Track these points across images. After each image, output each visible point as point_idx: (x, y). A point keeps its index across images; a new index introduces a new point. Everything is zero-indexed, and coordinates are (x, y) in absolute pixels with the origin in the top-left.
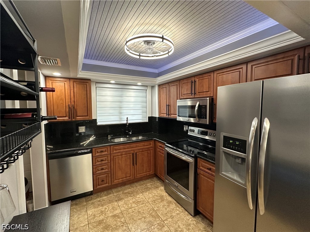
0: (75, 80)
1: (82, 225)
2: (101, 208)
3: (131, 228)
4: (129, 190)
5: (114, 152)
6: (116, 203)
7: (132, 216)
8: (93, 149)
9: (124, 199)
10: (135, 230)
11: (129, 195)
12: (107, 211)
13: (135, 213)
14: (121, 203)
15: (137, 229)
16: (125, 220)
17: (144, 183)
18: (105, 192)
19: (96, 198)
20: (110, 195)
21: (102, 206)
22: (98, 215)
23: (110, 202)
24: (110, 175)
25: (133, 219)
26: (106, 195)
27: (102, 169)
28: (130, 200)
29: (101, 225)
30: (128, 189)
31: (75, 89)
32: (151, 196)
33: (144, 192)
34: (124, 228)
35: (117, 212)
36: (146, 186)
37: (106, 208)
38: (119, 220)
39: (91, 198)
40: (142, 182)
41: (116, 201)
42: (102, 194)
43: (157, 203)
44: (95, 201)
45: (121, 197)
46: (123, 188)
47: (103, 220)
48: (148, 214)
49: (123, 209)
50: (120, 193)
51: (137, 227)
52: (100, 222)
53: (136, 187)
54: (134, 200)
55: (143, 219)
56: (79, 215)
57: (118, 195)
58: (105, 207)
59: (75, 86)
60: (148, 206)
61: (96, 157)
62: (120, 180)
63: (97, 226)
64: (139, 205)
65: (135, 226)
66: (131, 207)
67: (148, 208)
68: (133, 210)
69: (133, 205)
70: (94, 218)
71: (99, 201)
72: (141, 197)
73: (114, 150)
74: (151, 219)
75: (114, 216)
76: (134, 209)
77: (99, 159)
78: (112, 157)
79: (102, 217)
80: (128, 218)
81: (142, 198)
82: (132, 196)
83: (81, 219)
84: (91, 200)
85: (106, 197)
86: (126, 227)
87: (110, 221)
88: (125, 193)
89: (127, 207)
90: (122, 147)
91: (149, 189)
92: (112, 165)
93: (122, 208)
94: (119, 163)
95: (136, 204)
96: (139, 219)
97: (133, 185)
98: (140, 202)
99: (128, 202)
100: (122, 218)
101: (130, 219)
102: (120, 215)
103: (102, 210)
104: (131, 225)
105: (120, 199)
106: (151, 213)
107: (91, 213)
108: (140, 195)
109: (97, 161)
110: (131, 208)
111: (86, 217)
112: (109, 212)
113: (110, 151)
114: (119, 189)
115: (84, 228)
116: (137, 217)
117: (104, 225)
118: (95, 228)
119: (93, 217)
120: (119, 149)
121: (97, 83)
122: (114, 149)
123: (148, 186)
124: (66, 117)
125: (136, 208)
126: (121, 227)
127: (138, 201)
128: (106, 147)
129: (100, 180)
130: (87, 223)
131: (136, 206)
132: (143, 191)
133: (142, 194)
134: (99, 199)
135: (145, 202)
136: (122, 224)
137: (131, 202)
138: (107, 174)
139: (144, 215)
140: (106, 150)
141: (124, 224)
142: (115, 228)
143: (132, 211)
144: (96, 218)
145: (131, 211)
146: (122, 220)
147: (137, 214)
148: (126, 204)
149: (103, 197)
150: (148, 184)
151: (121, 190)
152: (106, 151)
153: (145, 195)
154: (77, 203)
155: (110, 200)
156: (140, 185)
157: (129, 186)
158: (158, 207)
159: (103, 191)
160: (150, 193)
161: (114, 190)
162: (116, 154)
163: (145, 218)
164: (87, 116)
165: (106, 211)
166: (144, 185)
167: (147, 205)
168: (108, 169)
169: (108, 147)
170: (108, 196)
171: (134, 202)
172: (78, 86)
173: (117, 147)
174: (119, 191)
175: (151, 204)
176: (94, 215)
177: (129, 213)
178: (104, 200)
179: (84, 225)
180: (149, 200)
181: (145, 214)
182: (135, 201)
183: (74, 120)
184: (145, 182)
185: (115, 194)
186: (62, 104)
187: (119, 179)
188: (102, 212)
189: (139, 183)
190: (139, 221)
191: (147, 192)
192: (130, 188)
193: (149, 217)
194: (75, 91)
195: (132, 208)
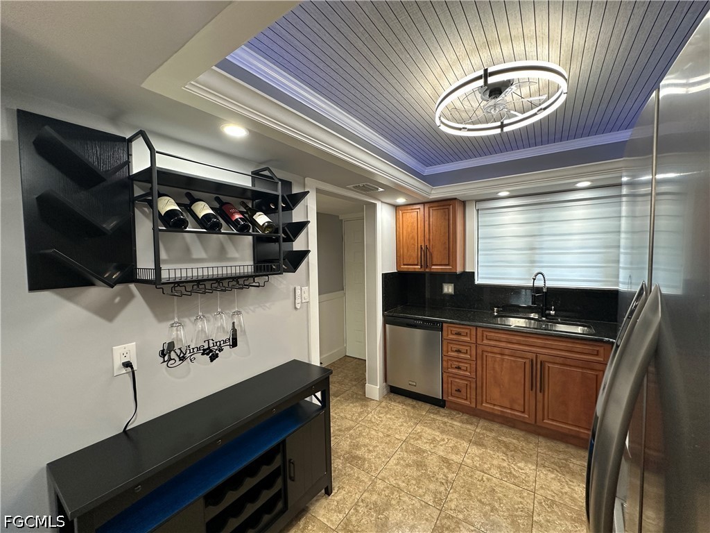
0: (432, 205)
1: (397, 436)
2: (438, 434)
3: (451, 500)
4: (514, 441)
5: (485, 342)
6: (466, 444)
7: (473, 484)
8: (444, 324)
9: (486, 448)
10: (455, 510)
11: (504, 449)
12: (442, 445)
13: (482, 486)
14: (474, 450)
15: (459, 511)
16: (454, 481)
17: (565, 451)
18: (465, 417)
19: (445, 416)
20: (469, 426)
21: (443, 432)
22: (425, 441)
23: (460, 436)
24: (473, 385)
25: (469, 491)
26: (461, 421)
27: (459, 368)
28: (498, 459)
29: (416, 456)
30: (512, 438)
31: (431, 220)
32: (555, 486)
33: (544, 467)
34: (442, 489)
35: (455, 458)
36: (566, 460)
37: (444, 440)
38: (446, 470)
39: (439, 411)
40: (562, 447)
41: (470, 441)
42: (458, 416)
43: (553, 512)
44: (439, 418)
45: (484, 442)
46: (505, 429)
47: (424, 451)
48: (508, 510)
49: (469, 461)
50: (488, 434)
51: (463, 507)
52: (419, 451)
53: (537, 445)
54: (505, 464)
55: (488, 508)
56: (406, 422)
57: (483, 434)
58: (444, 436)
59: (431, 214)
60: (523, 498)
61: (449, 341)
62: (496, 408)
63: (411, 452)
64: (505, 479)
65: (460, 504)
66: (487, 470)
67: (520, 500)
68: (484, 478)
69: (494, 471)
70: (417, 439)
71: (445, 423)
72: (528, 471)
73: (485, 338)
74: (504, 525)
75: (445, 460)
76: (488, 479)
77: (456, 347)
78: (479, 352)
79: (427, 447)
80: (462, 481)
81: (526, 474)
82: (507, 455)
83: (403, 428)
84: (436, 414)
85: (459, 424)
86: (446, 490)
87: (432, 462)
88: (499, 441)
89: (478, 465)
90: (503, 336)
91: (568, 473)
92: (479, 369)
93: (468, 458)
94: (494, 369)
95: (500, 474)
96: (480, 501)
97: (532, 438)
98: (515, 477)
99: (490, 459)
100: (453, 473)
101: (464, 486)
102: (455, 467)
103: (437, 438)
104: (456, 495)
105: (479, 444)
106: (516, 516)
107: (419, 431)
108: (530, 466)
109: (450, 349)
110: (483, 472)
111: (410, 431)
112: (442, 448)
113: (476, 338)
114: (496, 427)
115: (396, 442)
116: (481, 494)
117: (419, 459)
118: (406, 452)
119: (417, 437)
120: (497, 339)
121: (477, 201)
122: (485, 336)
123: (571, 465)
124: (417, 265)
125: (494, 479)
126: (439, 484)
127: (511, 473)
128: (468, 327)
129: (454, 388)
130: (404, 438)
131: (498, 475)
132: (547, 464)
133: (534, 467)
134: (446, 420)
135: (525, 487)
136: (443, 481)
137: (495, 462)
138: (468, 383)
139: (497, 505)
140: (467, 333)
141: (447, 483)
142: (429, 475)
143: (480, 478)
144: (418, 441)
145: (479, 476)
146: (450, 476)
147: (484, 490)
148: (482, 459)
149: (455, 421)
150: (574, 461)
151: (497, 430)
152: (468, 335)
153: (542, 475)
154: (417, 406)
155: (460, 433)
156: (550, 449)
157: (521, 433)
158: (548, 521)
159: (463, 413)
160: (559, 481)
161: (482, 423)
162: (489, 349)
163: (493, 509)
164: (448, 265)
165: (441, 443)
166: (561, 456)
167: (525, 494)
168: (470, 373)
169: (471, 328)
170: (464, 426)
171: (499, 467)
172: (435, 213)
173: (493, 334)
174: (491, 430)
175: (536, 499)
176: (420, 437)
177: (471, 476)
178: (453, 427)
179: (399, 438)
180: (541, 492)
181: (500, 504)
182: (504, 467)
183: (427, 270)
184: (572, 450)
185: (478, 430)
186: (413, 244)
187: (495, 405)
188: (434, 440)
189: (551, 444)
190: (477, 504)
191: (552, 472)
192: (518, 439)
193: (503, 516)
194: (431, 223)
195: (486, 473)
